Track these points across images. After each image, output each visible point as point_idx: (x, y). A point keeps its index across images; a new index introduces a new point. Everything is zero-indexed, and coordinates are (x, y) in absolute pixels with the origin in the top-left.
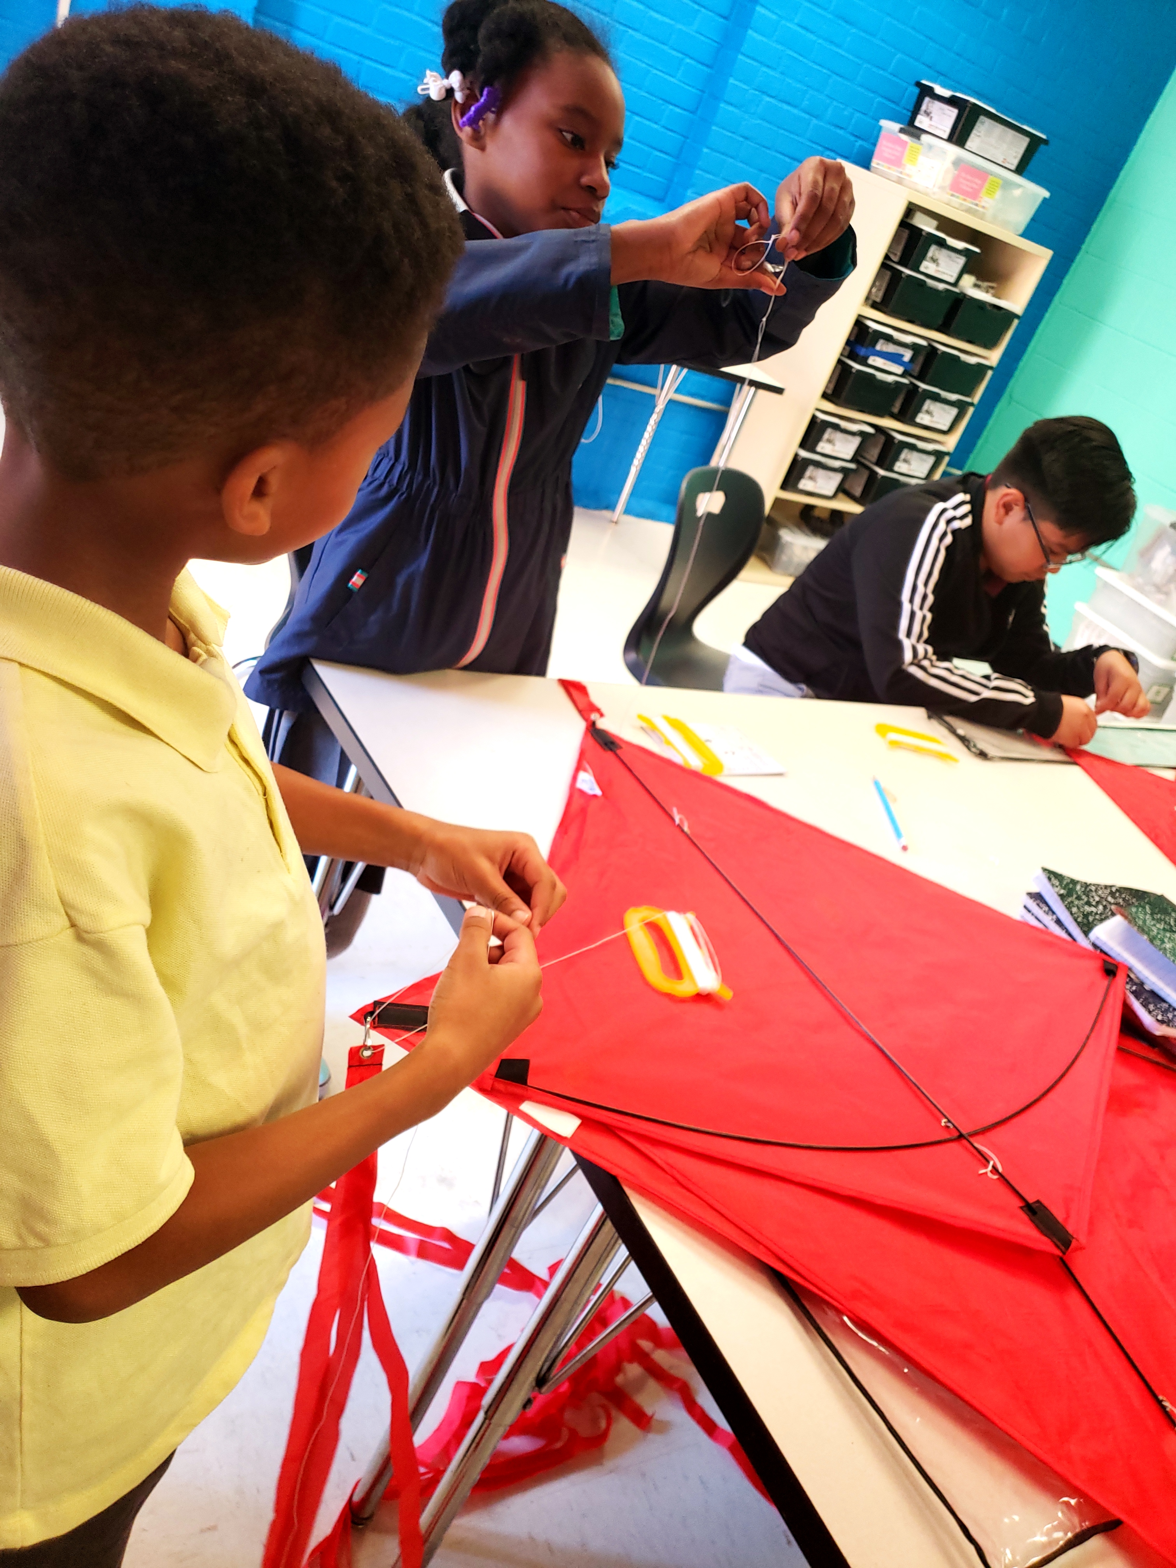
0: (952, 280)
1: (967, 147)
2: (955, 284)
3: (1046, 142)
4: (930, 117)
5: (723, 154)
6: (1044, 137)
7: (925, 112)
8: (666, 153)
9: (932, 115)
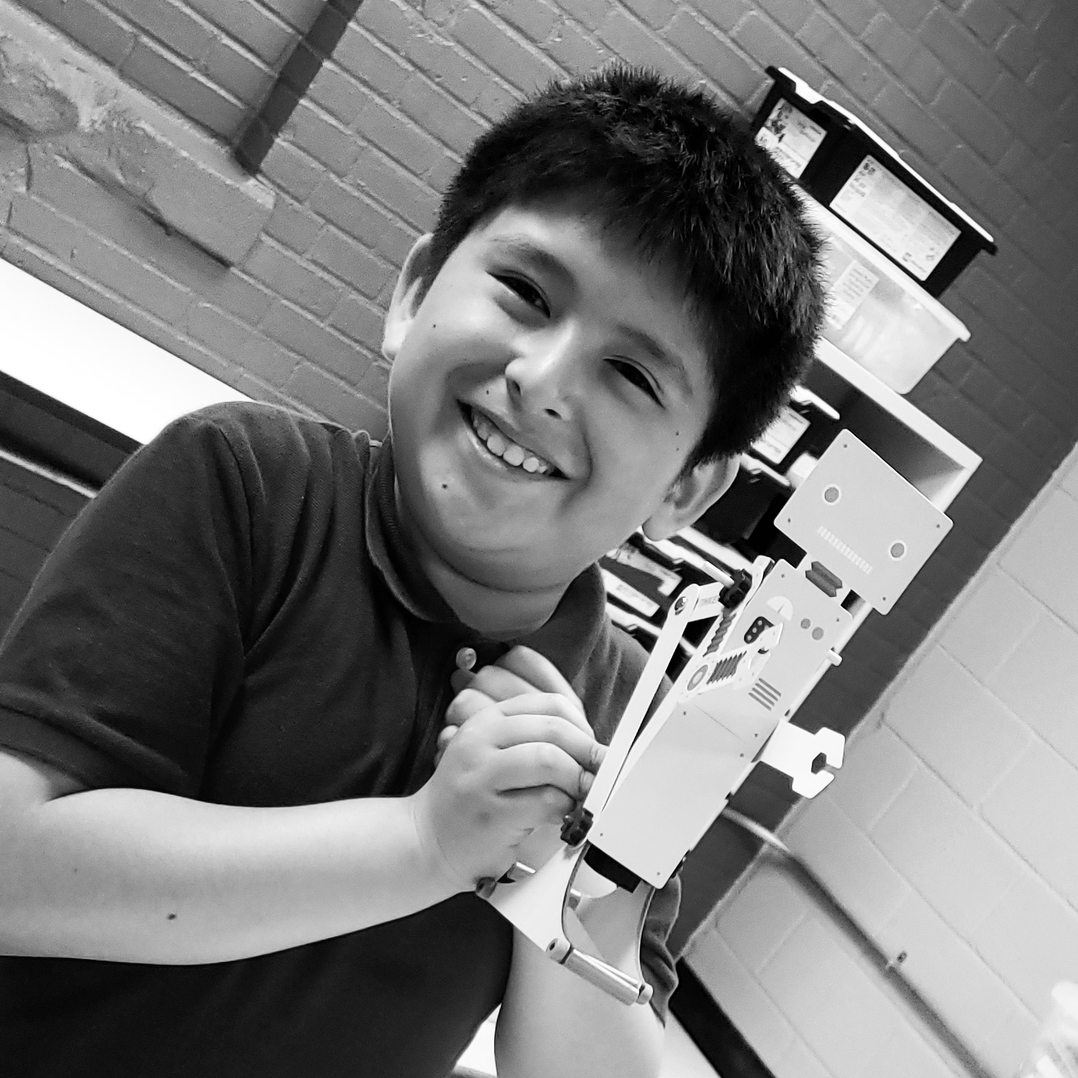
0: (777, 459)
1: (832, 205)
2: (783, 467)
3: (991, 248)
4: (779, 135)
5: (365, 83)
6: (990, 238)
7: (774, 123)
8: (251, 50)
9: (784, 131)
